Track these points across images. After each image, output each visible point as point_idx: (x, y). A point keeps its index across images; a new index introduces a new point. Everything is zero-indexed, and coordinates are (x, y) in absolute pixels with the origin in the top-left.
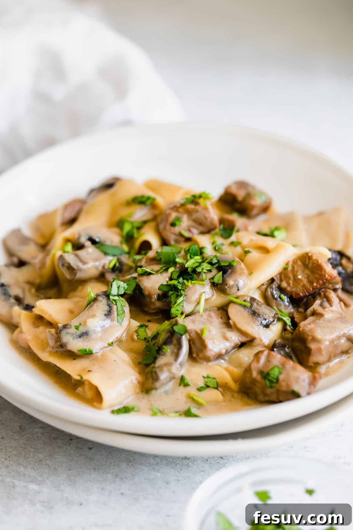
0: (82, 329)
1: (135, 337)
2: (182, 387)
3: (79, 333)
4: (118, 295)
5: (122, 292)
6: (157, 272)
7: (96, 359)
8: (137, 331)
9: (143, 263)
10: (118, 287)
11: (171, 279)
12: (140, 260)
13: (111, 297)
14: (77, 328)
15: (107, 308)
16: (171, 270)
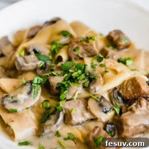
0: (14, 99)
1: (41, 106)
2: (56, 137)
3: (12, 100)
4: (37, 84)
5: (39, 82)
6: (59, 75)
7: (18, 115)
8: (42, 103)
9: (54, 68)
10: (38, 80)
11: (64, 80)
12: (53, 67)
13: (33, 85)
14: (12, 98)
15: (29, 90)
16: (66, 75)
